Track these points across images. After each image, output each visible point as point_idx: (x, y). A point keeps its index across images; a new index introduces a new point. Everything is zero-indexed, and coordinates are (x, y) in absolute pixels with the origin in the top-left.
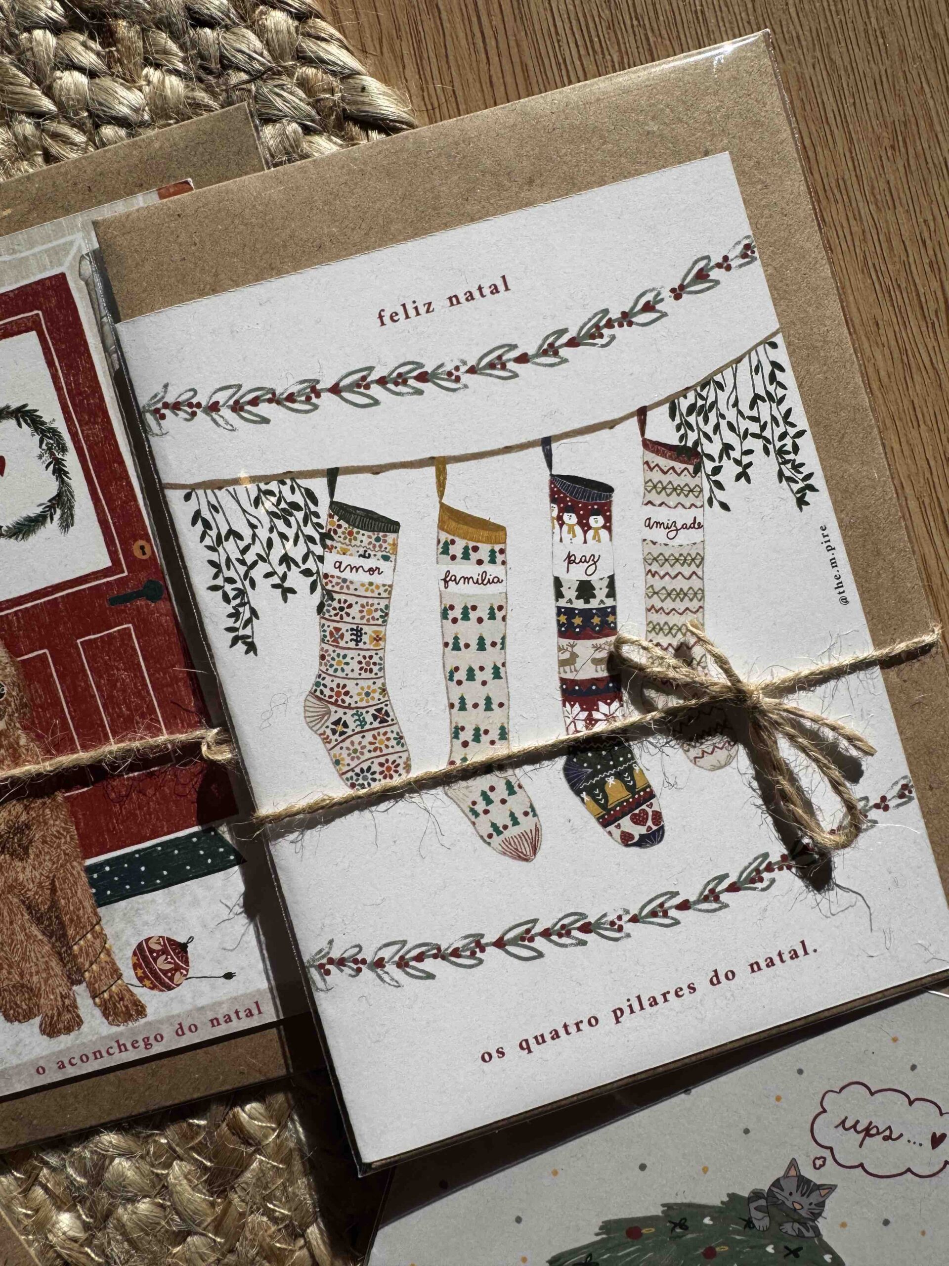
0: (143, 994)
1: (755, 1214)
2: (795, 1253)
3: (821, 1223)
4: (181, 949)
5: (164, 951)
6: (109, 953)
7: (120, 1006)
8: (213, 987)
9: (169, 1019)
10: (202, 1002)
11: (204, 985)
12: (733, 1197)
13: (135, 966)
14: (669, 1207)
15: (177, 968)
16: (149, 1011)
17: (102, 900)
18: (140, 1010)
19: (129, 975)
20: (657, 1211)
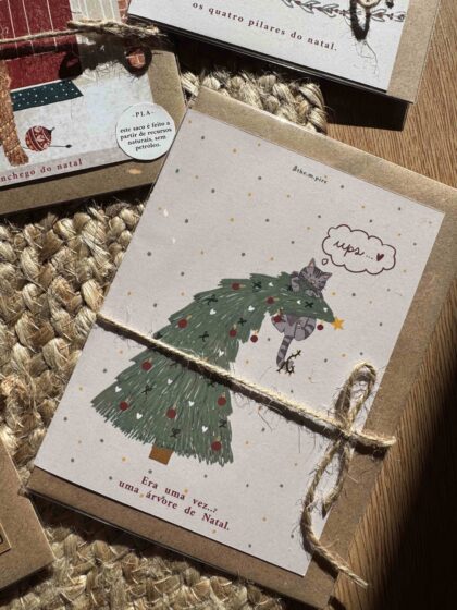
0: (28, 152)
1: (293, 284)
2: (310, 305)
3: (323, 291)
4: (49, 133)
5: (41, 133)
6: (15, 132)
7: (17, 157)
8: (61, 151)
9: (39, 164)
10: (55, 157)
11: (57, 150)
12: (284, 274)
13: (27, 139)
14: (254, 276)
15: (46, 141)
16: (30, 160)
17: (16, 108)
18: (26, 159)
19: (23, 143)
20: (248, 277)
